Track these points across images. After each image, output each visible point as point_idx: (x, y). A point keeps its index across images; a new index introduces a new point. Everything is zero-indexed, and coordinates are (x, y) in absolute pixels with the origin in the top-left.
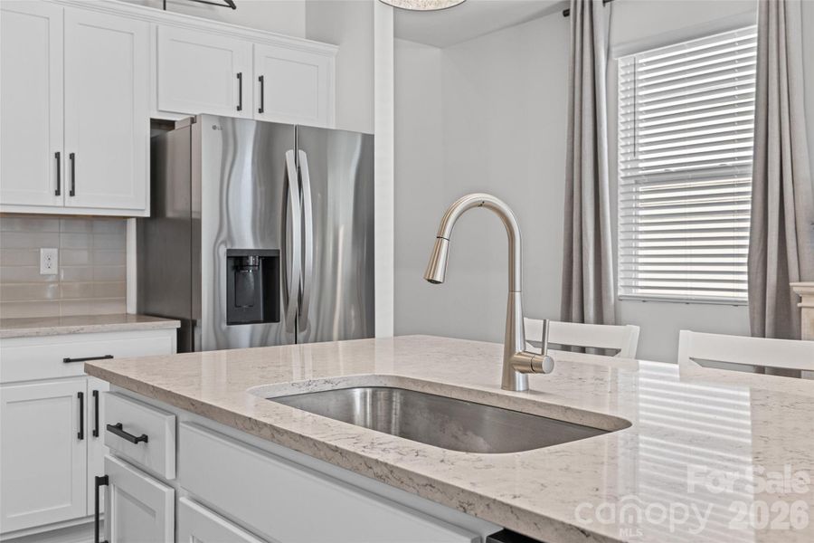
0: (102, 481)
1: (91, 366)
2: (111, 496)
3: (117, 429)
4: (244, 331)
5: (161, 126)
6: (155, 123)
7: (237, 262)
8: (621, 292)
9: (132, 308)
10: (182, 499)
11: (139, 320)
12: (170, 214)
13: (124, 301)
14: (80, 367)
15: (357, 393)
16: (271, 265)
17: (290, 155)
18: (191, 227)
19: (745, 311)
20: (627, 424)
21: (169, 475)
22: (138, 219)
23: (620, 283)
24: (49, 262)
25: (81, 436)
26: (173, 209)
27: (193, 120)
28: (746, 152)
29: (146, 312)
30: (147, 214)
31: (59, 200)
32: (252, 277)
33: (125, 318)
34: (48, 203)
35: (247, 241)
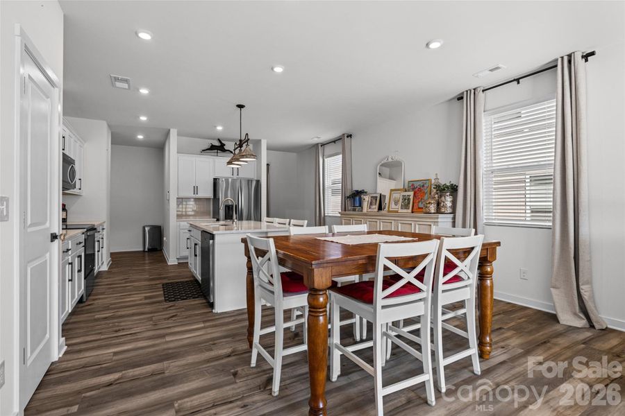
6: (214, 179)
7: (226, 207)
8: (326, 215)
9: (212, 217)
12: (217, 197)
22: (211, 199)
23: (326, 212)
27: (221, 179)
30: (212, 197)
31: (194, 195)
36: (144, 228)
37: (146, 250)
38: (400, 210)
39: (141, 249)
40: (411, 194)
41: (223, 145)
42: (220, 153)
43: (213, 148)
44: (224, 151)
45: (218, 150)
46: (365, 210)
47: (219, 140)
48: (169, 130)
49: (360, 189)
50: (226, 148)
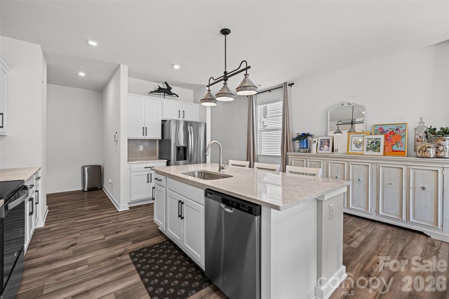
0: (154, 188)
1: (152, 168)
2: (155, 190)
3: (156, 179)
4: (182, 162)
5: (164, 121)
6: (162, 121)
7: (178, 148)
8: (258, 154)
9: (158, 157)
10: (167, 190)
11: (159, 160)
12: (165, 139)
13: (156, 156)
14: (149, 169)
15: (196, 173)
16: (185, 149)
17: (189, 127)
18: (169, 141)
19: (281, 158)
20: (232, 176)
21: (165, 186)
22: (159, 140)
23: (258, 152)
24: (141, 148)
25: (148, 182)
26: (166, 138)
27: (170, 121)
28: (280, 126)
29: (160, 158)
30: (161, 139)
31: (143, 136)
32: (181, 152)
33: (156, 159)
34: (141, 137)
35: (182, 144)
36: (83, 168)
37: (86, 190)
38: (365, 153)
39: (80, 189)
40: (382, 137)
41: (169, 88)
42: (167, 96)
43: (160, 90)
44: (171, 94)
45: (164, 92)
46: (314, 151)
47: (166, 83)
48: (120, 65)
49: (306, 132)
50: (172, 91)
